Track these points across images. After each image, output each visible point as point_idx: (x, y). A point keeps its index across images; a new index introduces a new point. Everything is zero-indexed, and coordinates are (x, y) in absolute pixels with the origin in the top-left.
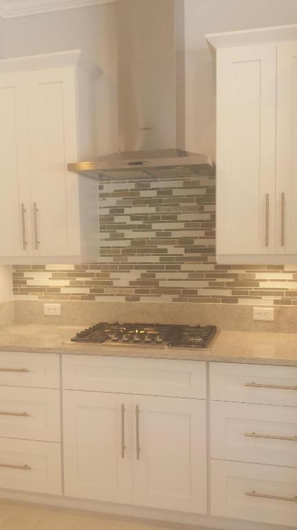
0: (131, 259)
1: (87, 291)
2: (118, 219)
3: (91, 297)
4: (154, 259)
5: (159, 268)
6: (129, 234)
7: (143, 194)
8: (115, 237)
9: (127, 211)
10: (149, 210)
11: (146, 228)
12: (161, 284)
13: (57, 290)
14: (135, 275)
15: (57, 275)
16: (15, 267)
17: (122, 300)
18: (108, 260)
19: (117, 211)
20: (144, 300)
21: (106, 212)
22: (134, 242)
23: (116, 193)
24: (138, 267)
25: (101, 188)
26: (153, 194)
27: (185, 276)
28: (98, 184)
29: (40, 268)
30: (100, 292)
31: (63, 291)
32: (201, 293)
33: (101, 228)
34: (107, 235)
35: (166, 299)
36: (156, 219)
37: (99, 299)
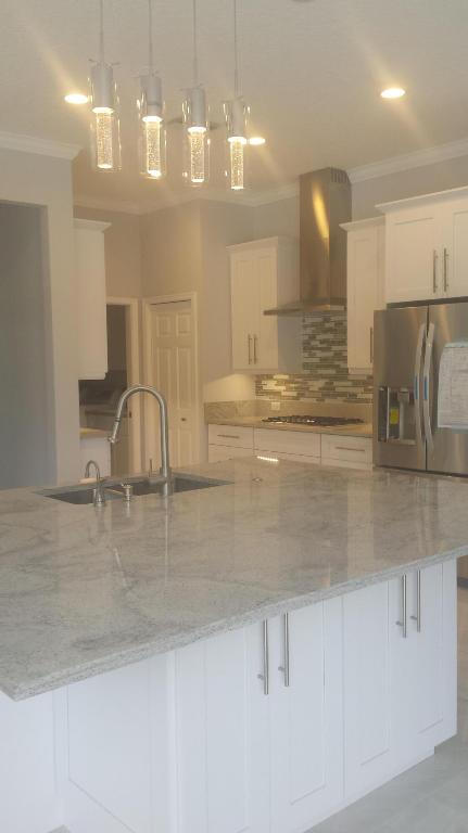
0: (320, 372)
1: (295, 394)
2: (313, 343)
3: (297, 398)
4: (332, 372)
5: (335, 378)
6: (319, 354)
7: (327, 325)
8: (312, 356)
9: (318, 337)
10: (330, 336)
11: (328, 349)
12: (337, 390)
13: (278, 393)
14: (321, 383)
15: (279, 383)
16: (257, 376)
17: (314, 401)
18: (307, 372)
19: (313, 337)
20: (327, 401)
21: (306, 338)
22: (322, 359)
23: (313, 325)
24: (322, 377)
25: (304, 321)
26: (332, 325)
27: (350, 383)
28: (301, 318)
29: (270, 377)
30: (302, 395)
31: (283, 394)
32: (359, 396)
33: (304, 349)
34: (306, 355)
35: (339, 401)
36: (333, 343)
37: (302, 400)
